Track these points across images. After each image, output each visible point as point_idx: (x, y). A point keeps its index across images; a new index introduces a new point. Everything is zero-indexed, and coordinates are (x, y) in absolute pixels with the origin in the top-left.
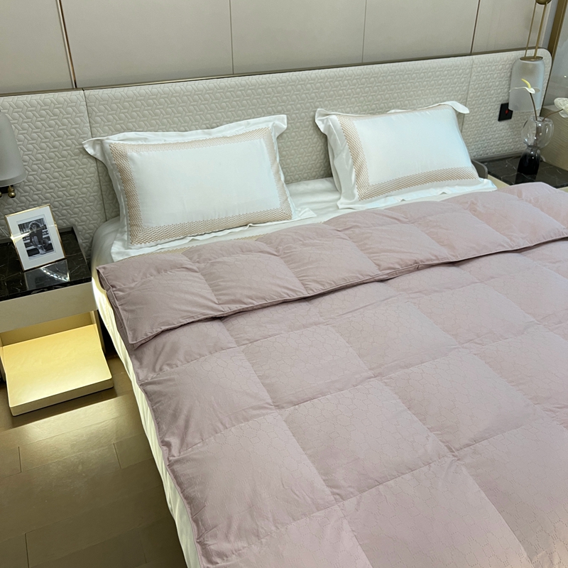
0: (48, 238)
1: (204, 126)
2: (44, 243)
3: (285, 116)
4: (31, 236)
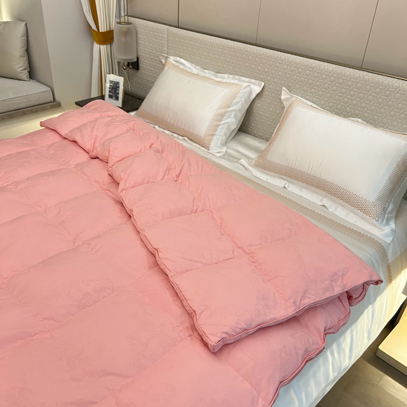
0: (118, 93)
2: (116, 95)
3: (263, 84)
4: (113, 88)
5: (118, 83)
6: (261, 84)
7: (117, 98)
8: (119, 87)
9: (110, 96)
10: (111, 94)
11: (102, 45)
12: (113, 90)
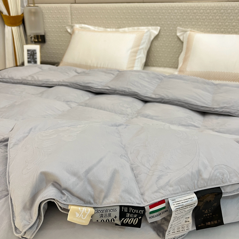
0: (36, 58)
1: (117, 27)
2: (34, 60)
4: (30, 55)
5: (35, 50)
6: (158, 29)
7: (35, 62)
8: (36, 53)
9: (29, 62)
10: (29, 60)
11: (13, 26)
12: (31, 57)
